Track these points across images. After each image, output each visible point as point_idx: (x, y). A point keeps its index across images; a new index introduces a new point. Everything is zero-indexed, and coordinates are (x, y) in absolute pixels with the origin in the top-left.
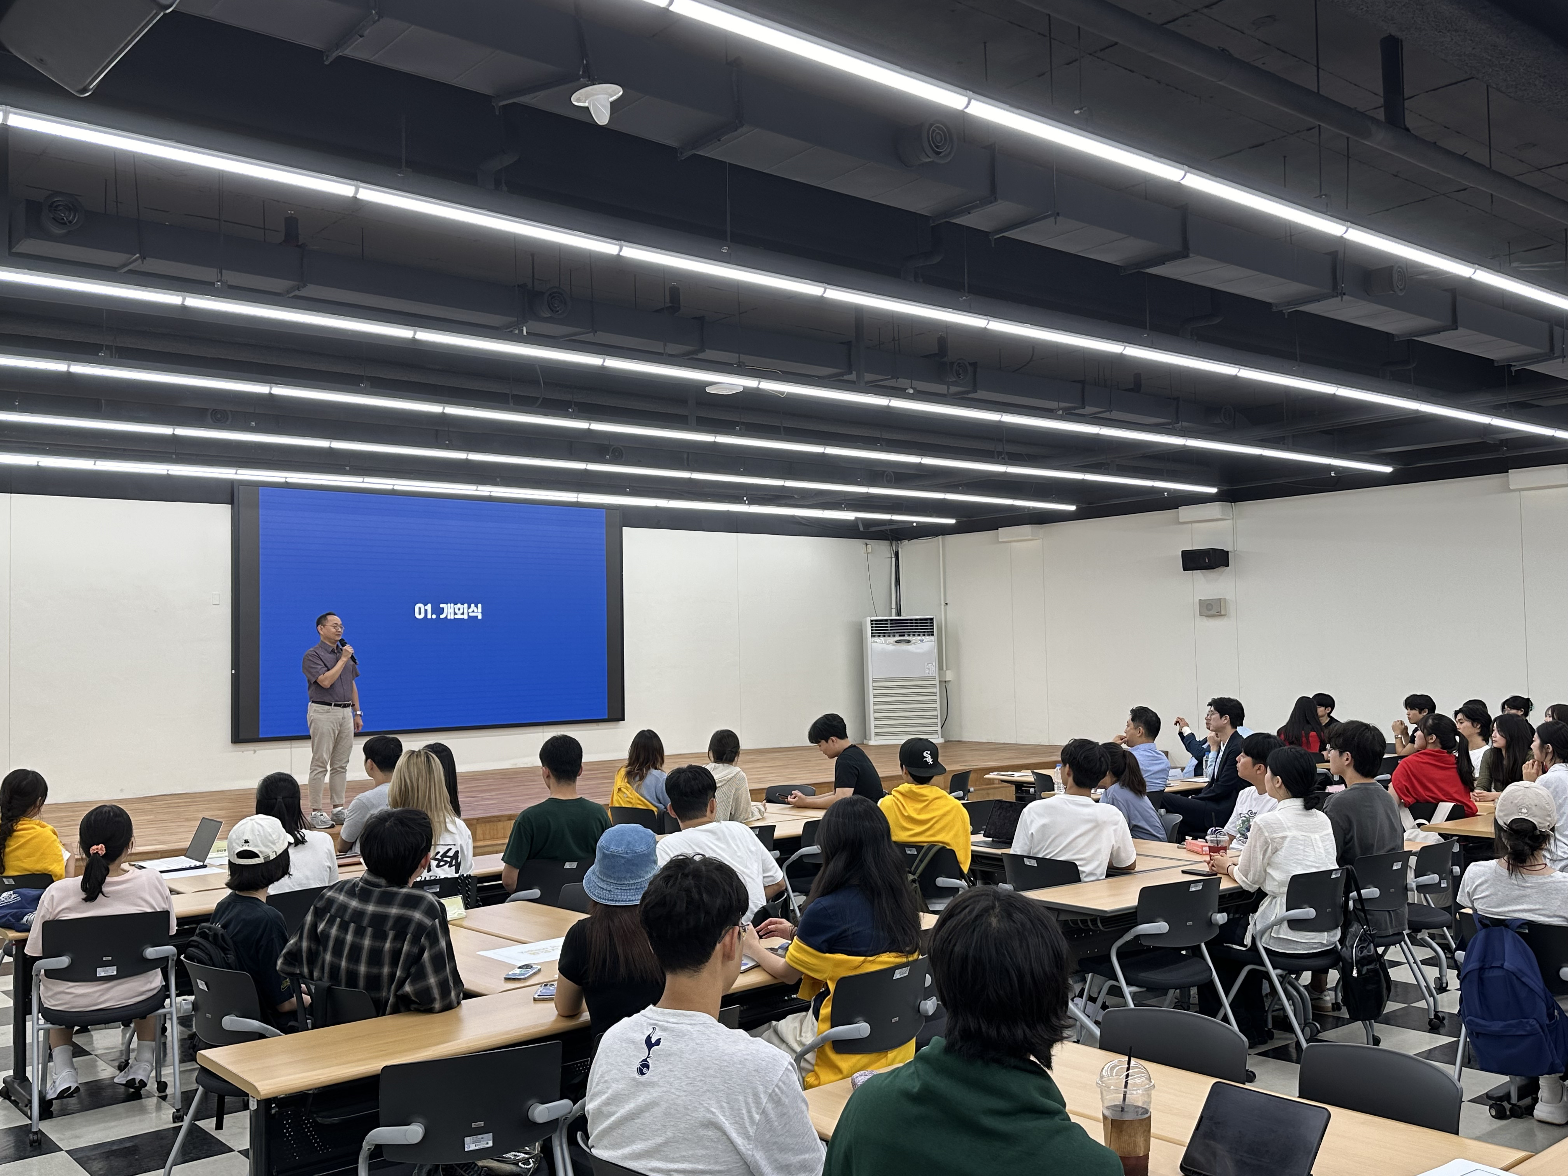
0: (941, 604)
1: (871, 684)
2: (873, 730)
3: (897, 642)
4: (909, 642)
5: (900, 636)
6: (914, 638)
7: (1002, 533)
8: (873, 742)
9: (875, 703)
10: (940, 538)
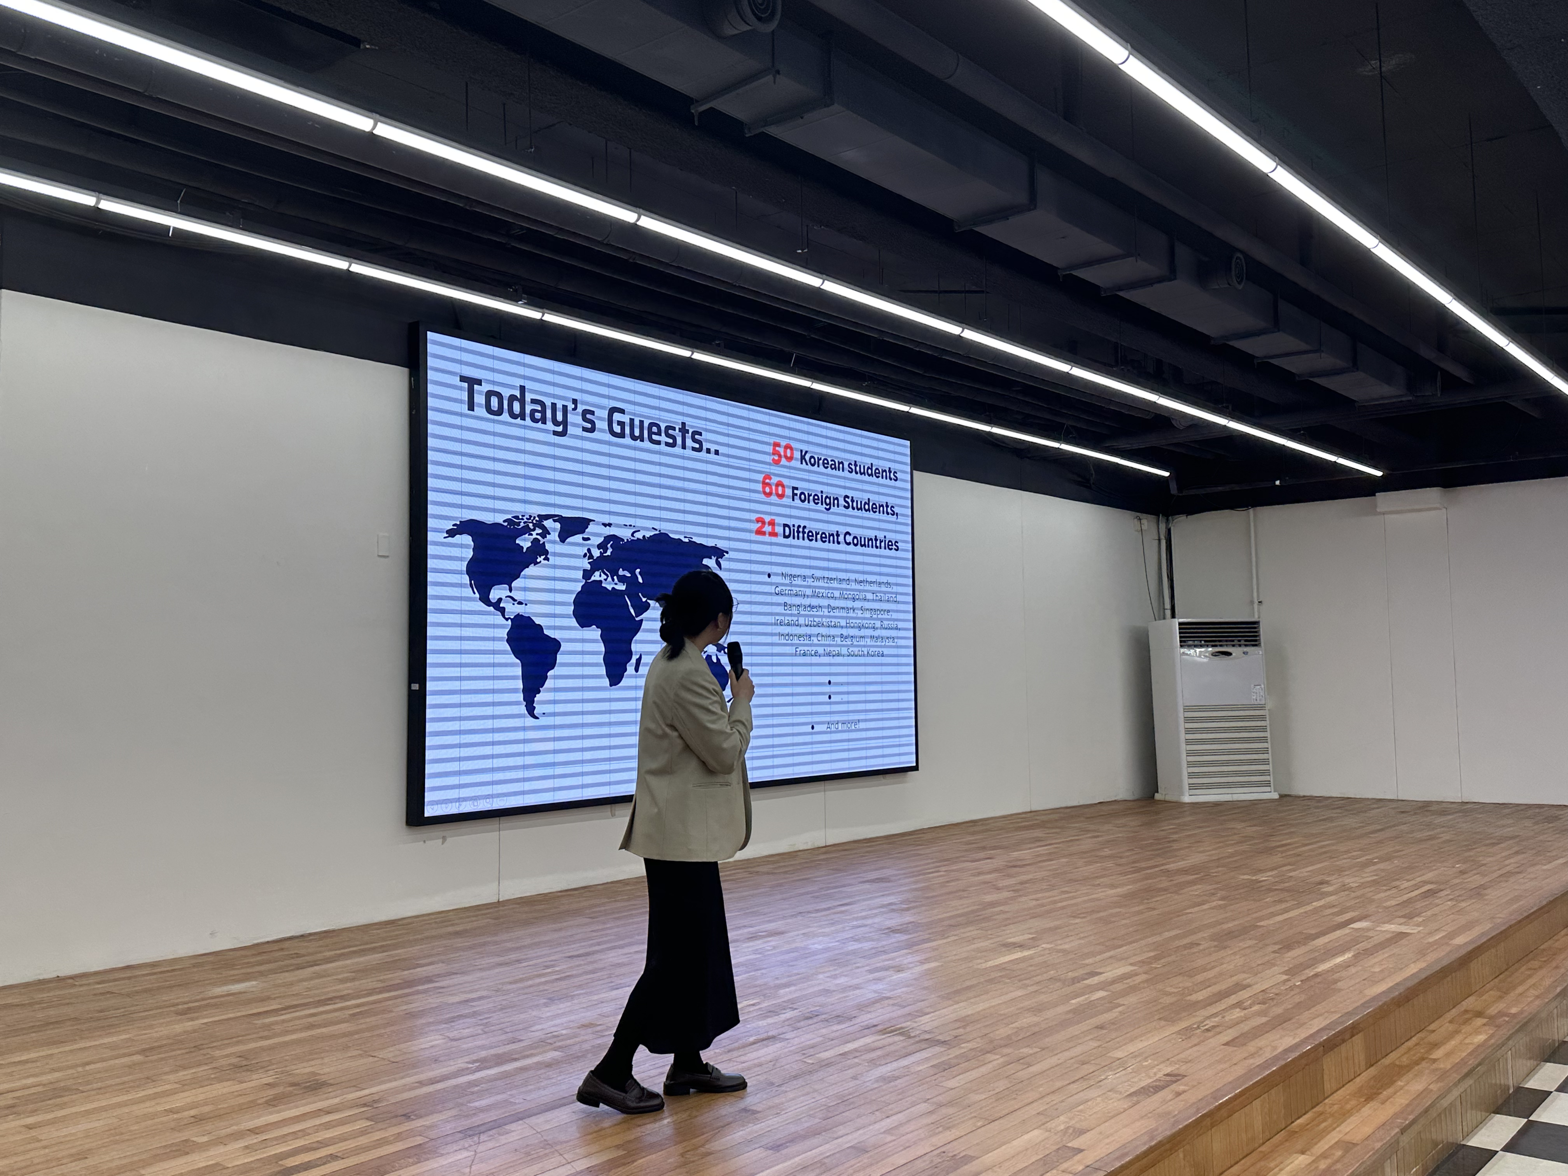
0: (1252, 602)
1: (1181, 715)
2: (1186, 781)
3: (1215, 655)
4: (1228, 654)
5: (1214, 646)
6: (1235, 649)
7: (1384, 500)
8: (1187, 799)
9: (1188, 742)
10: (1251, 511)
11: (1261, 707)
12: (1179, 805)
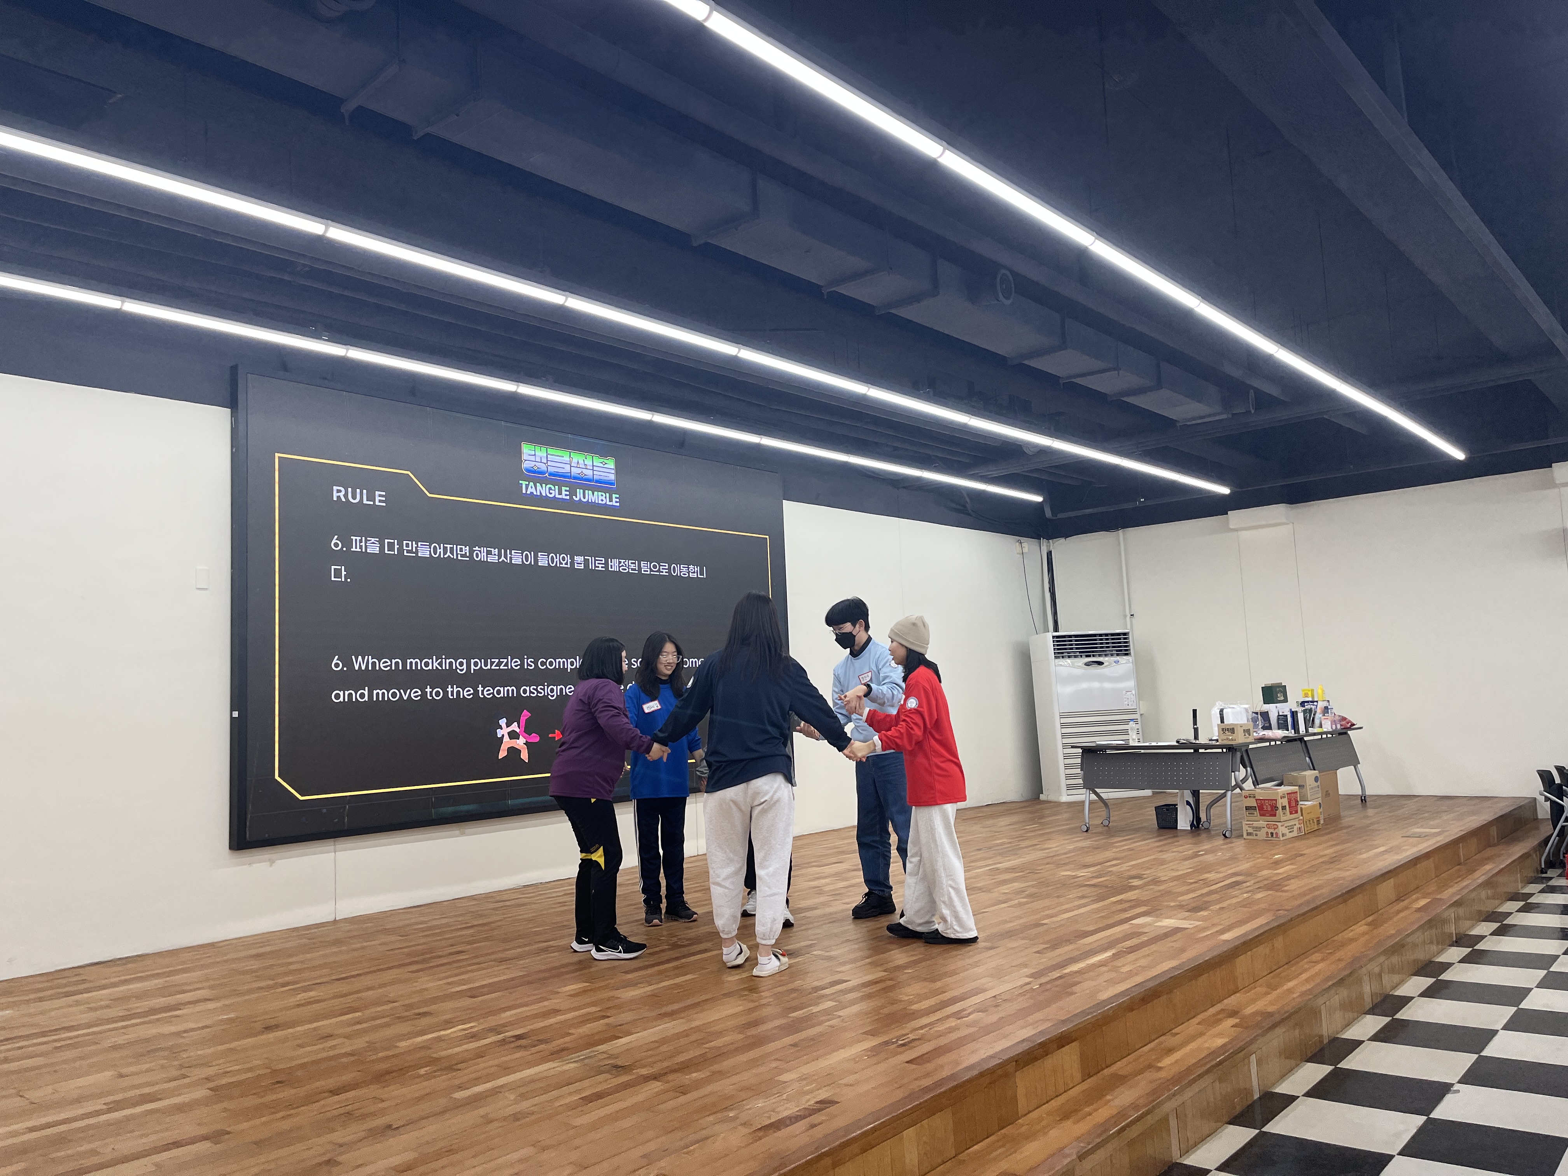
0: (1125, 616)
1: (1058, 721)
2: (1064, 782)
3: (1087, 664)
4: (1100, 663)
5: (1087, 656)
6: (1107, 659)
7: (1236, 517)
8: (1065, 798)
9: (1065, 746)
10: (1121, 532)
11: (1134, 712)
12: (1058, 804)
